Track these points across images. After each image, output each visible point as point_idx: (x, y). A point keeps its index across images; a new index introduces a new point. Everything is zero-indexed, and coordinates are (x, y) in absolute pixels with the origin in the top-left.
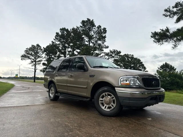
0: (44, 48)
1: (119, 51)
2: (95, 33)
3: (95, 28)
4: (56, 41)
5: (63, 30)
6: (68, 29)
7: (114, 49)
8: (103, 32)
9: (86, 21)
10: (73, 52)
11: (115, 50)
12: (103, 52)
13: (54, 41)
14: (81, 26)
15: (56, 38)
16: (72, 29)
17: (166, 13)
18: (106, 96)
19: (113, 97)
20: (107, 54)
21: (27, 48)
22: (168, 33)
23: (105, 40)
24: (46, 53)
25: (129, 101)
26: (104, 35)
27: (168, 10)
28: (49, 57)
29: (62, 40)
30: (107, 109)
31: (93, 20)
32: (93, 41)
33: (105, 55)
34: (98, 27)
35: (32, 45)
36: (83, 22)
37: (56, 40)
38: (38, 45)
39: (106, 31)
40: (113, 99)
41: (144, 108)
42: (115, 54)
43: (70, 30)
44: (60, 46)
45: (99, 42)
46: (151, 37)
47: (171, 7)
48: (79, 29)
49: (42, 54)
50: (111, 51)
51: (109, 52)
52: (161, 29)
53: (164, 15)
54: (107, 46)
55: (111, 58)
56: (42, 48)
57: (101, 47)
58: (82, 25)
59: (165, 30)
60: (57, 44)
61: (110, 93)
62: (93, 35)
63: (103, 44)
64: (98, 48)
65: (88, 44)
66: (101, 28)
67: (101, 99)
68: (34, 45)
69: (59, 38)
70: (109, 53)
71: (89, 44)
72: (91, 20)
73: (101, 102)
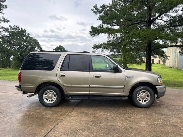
18: (141, 93)
19: (147, 93)
61: (144, 91)
67: (138, 96)
73: (139, 98)
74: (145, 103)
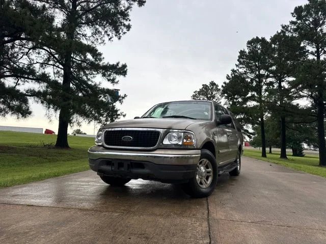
0: (222, 86)
4: (241, 68)
5: (253, 42)
9: (307, 6)
10: (280, 84)
13: (236, 69)
14: (292, 23)
15: (241, 63)
16: (275, 36)
21: (196, 92)
24: (226, 95)
28: (233, 102)
35: (203, 85)
36: (298, 11)
37: (241, 66)
38: (213, 84)
44: (249, 75)
48: (287, 30)
49: (220, 97)
56: (220, 87)
58: (294, 19)
60: (242, 74)
65: (316, 58)
68: (205, 85)
69: (245, 60)
71: (318, 57)
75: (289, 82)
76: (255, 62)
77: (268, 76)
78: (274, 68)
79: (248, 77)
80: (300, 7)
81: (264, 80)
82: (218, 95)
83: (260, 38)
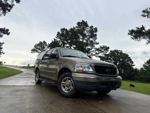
0: (49, 44)
1: (107, 47)
2: (88, 32)
3: (88, 28)
4: (57, 39)
5: (63, 30)
6: (67, 29)
7: (103, 45)
8: (94, 31)
9: (81, 22)
10: (71, 47)
11: (105, 46)
12: (94, 47)
13: (56, 39)
14: (77, 27)
15: (58, 37)
16: (70, 29)
17: (144, 14)
18: (67, 80)
19: (72, 81)
20: (97, 50)
21: (36, 44)
22: (144, 31)
23: (96, 38)
24: (50, 48)
25: (80, 84)
26: (95, 34)
27: (146, 11)
29: (62, 38)
30: (66, 91)
31: (86, 22)
32: (86, 39)
33: (96, 50)
34: (90, 27)
35: (40, 42)
37: (58, 38)
38: (44, 42)
39: (97, 30)
40: (72, 82)
41: (107, 94)
42: (104, 49)
43: (68, 30)
44: (60, 42)
45: (91, 39)
46: (128, 34)
47: (148, 8)
48: (75, 29)
49: (47, 48)
50: (101, 47)
51: (99, 47)
52: (137, 27)
53: (142, 15)
54: (97, 42)
55: (100, 52)
56: (47, 44)
57: (93, 43)
58: (77, 26)
59: (140, 28)
60: (58, 41)
61: (70, 78)
62: (86, 34)
63: (95, 41)
64: (90, 44)
65: (82, 41)
66: (93, 28)
67: (63, 82)
68: (41, 42)
69: (59, 36)
70: (99, 49)
71: (83, 40)
72: (85, 21)
73: (63, 85)
74: (67, 92)
75: (74, 47)
76: (63, 37)
77: (67, 44)
78: (69, 41)
79: (60, 43)
80: (79, 22)
81: (65, 45)
82: (46, 48)
83: (66, 29)
